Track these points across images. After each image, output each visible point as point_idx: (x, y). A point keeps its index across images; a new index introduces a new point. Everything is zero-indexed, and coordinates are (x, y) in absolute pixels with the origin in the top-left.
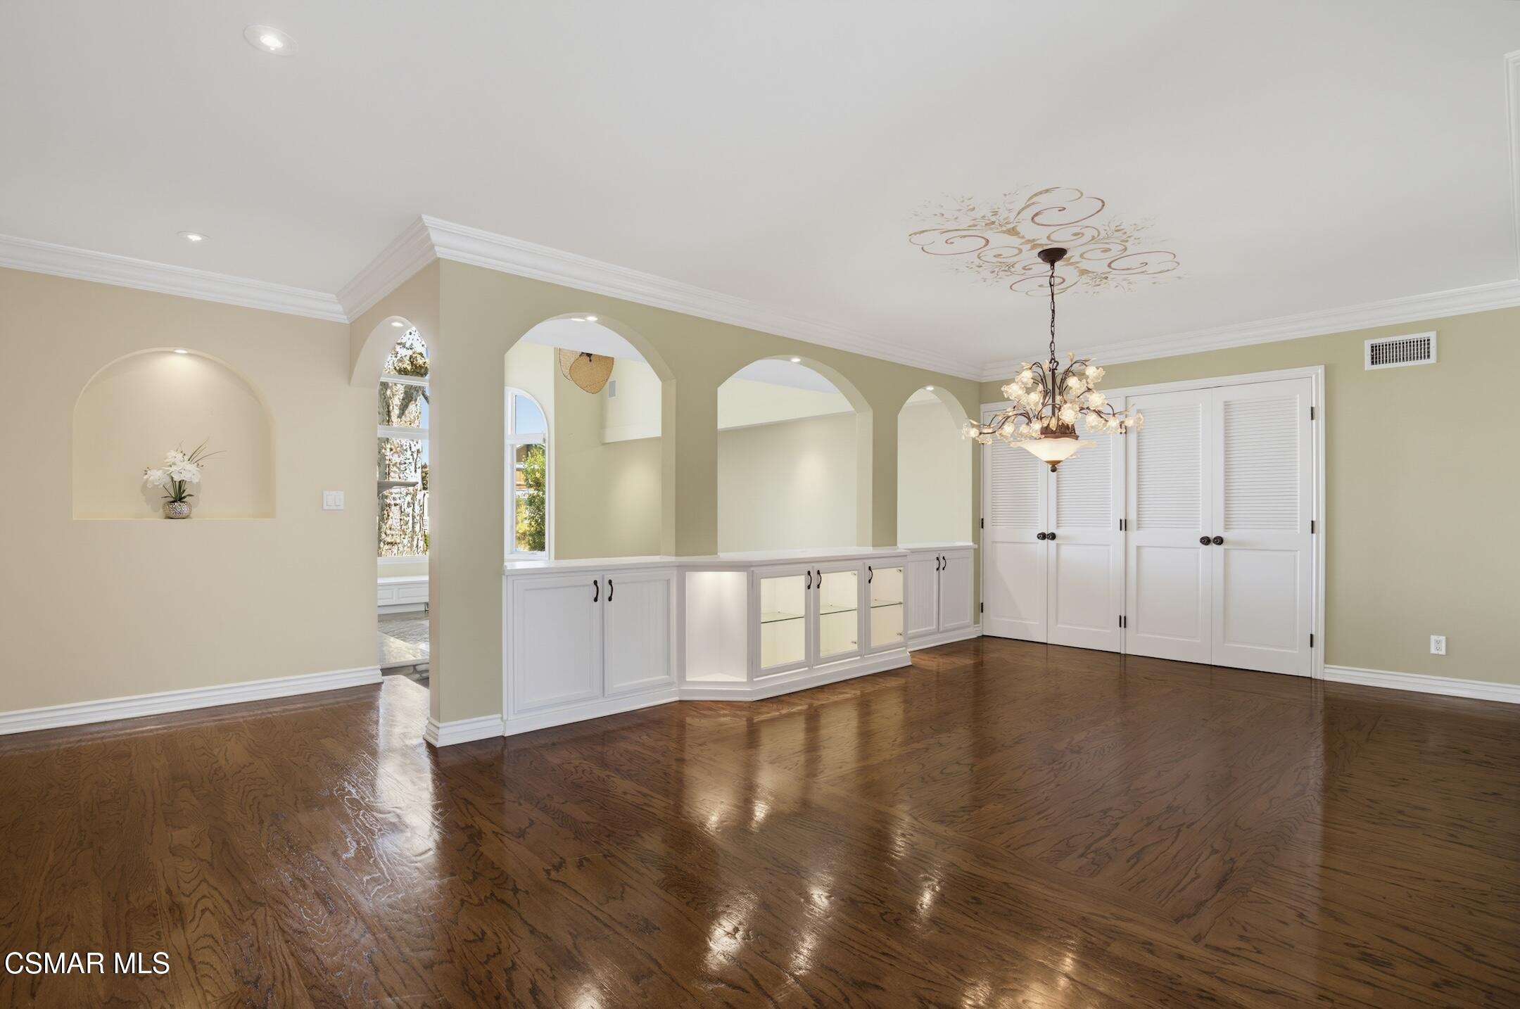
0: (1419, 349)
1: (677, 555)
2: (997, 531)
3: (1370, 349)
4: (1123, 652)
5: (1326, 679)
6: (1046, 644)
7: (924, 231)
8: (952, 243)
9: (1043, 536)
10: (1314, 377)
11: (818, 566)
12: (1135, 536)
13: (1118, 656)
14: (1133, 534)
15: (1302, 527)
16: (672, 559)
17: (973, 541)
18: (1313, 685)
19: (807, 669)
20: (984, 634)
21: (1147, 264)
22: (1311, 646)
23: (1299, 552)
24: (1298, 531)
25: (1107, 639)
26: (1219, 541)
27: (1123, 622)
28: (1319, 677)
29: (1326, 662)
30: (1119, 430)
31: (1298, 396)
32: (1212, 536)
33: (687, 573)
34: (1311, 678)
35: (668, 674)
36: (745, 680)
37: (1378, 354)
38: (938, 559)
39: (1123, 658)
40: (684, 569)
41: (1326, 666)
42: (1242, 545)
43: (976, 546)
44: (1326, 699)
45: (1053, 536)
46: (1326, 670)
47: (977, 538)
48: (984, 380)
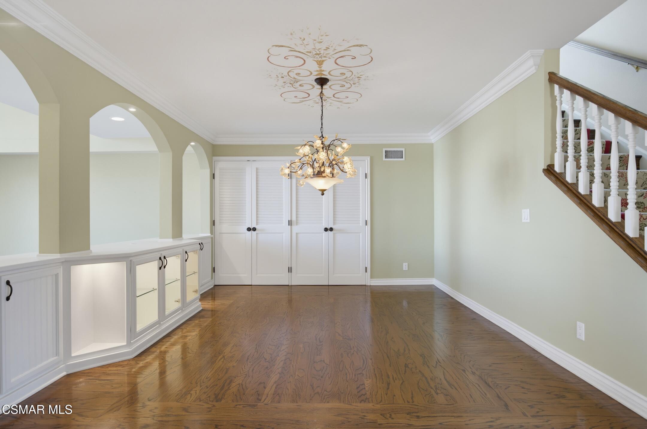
0: (399, 154)
1: (61, 252)
2: (223, 227)
3: (385, 152)
4: (290, 285)
5: (371, 285)
6: (251, 285)
7: (282, 46)
8: (288, 59)
9: (249, 229)
10: (366, 161)
11: (164, 253)
12: (295, 229)
13: (288, 287)
14: (294, 227)
15: (362, 223)
16: (57, 256)
17: (210, 233)
18: (367, 288)
19: (158, 325)
20: (216, 284)
21: (348, 97)
22: (366, 272)
23: (361, 233)
24: (361, 225)
25: (283, 279)
26: (331, 229)
27: (290, 270)
28: (369, 284)
29: (371, 278)
30: (288, 177)
31: (361, 168)
32: (329, 227)
33: (72, 267)
34: (366, 285)
35: (57, 354)
36: (125, 344)
37: (388, 154)
38: (200, 244)
39: (290, 287)
40: (68, 264)
41: (371, 279)
42: (341, 231)
43: (213, 236)
44: (371, 293)
45: (254, 229)
46: (371, 281)
47: (212, 232)
48: (215, 143)
